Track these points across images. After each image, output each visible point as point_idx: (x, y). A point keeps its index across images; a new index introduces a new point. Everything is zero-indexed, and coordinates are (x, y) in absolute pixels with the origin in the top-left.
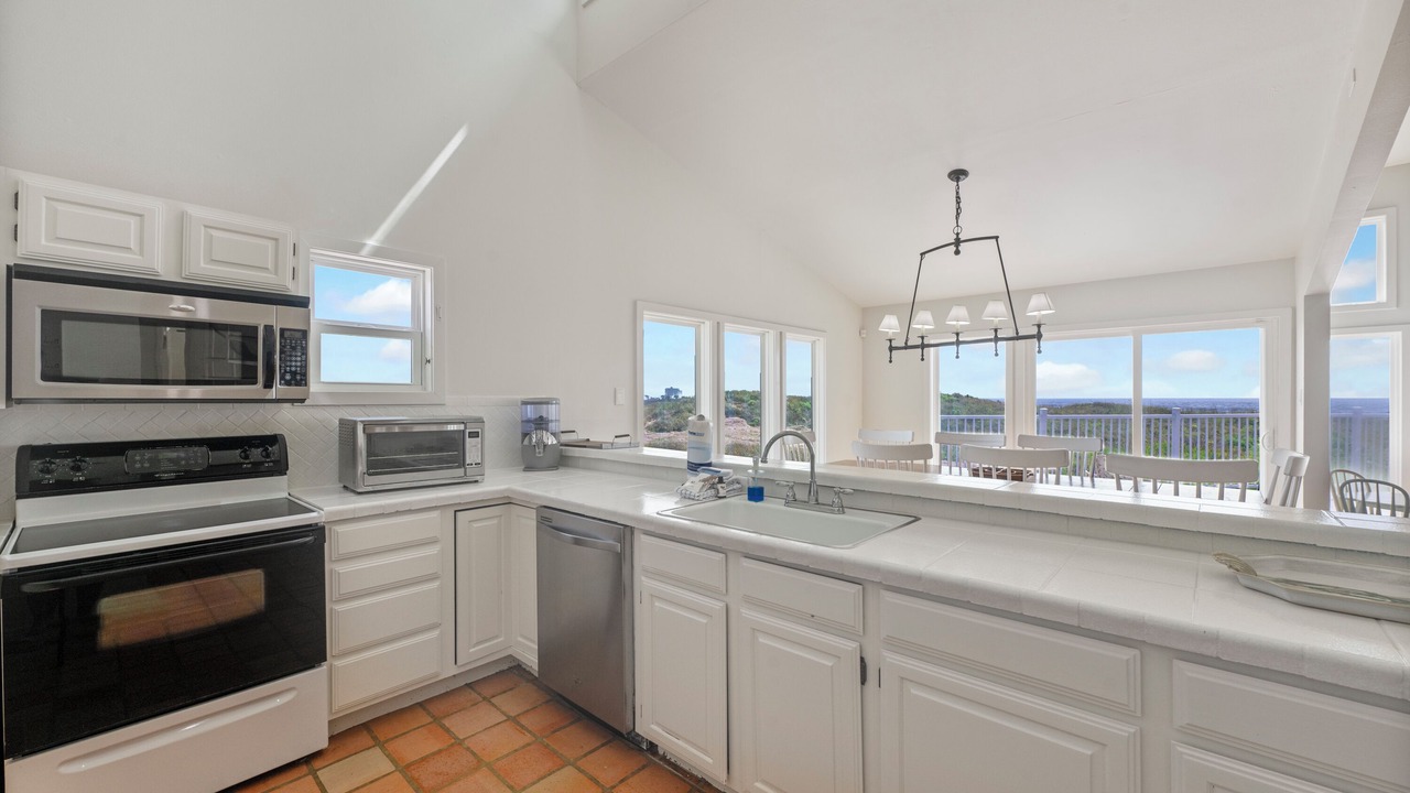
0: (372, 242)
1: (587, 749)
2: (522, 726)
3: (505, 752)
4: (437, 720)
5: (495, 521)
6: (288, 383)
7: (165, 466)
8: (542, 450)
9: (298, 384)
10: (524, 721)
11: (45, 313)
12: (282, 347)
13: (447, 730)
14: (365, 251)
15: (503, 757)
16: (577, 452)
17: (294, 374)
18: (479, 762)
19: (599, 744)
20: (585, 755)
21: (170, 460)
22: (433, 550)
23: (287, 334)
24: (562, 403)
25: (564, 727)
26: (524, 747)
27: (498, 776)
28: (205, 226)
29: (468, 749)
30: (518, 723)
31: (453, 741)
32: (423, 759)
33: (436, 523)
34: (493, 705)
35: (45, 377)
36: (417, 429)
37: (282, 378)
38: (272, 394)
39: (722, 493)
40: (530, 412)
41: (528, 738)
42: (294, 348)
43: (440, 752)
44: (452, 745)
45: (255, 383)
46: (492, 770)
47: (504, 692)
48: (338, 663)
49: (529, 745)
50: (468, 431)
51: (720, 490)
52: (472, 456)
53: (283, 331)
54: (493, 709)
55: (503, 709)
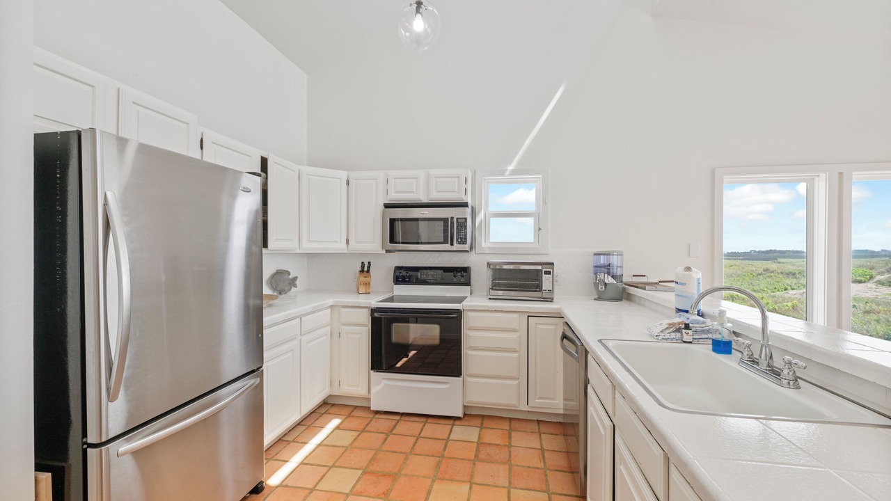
0: (511, 168)
1: (565, 492)
2: (544, 457)
3: (524, 464)
4: (511, 430)
5: (553, 327)
6: (459, 243)
7: (430, 277)
8: (603, 287)
9: (463, 243)
10: (547, 455)
11: (390, 219)
12: (457, 227)
13: (510, 438)
14: (506, 174)
15: (520, 466)
16: (632, 290)
17: (461, 238)
18: (509, 461)
19: (575, 494)
20: (561, 495)
21: (431, 275)
22: (514, 336)
23: (459, 220)
24: (624, 256)
25: (565, 472)
26: (534, 468)
27: (510, 473)
28: (436, 177)
29: (510, 452)
30: (543, 454)
31: (507, 444)
32: (489, 444)
33: (518, 322)
34: (540, 437)
35: (391, 242)
36: (505, 267)
37: (457, 241)
38: (454, 248)
39: (686, 338)
40: (603, 260)
41: (541, 465)
42: (461, 227)
43: (499, 445)
44: (505, 445)
45: (448, 243)
46: (510, 469)
47: (552, 434)
48: (469, 379)
49: (538, 468)
50: (544, 270)
51: (684, 335)
52: (546, 285)
53: (457, 219)
54: (539, 439)
55: (543, 443)
